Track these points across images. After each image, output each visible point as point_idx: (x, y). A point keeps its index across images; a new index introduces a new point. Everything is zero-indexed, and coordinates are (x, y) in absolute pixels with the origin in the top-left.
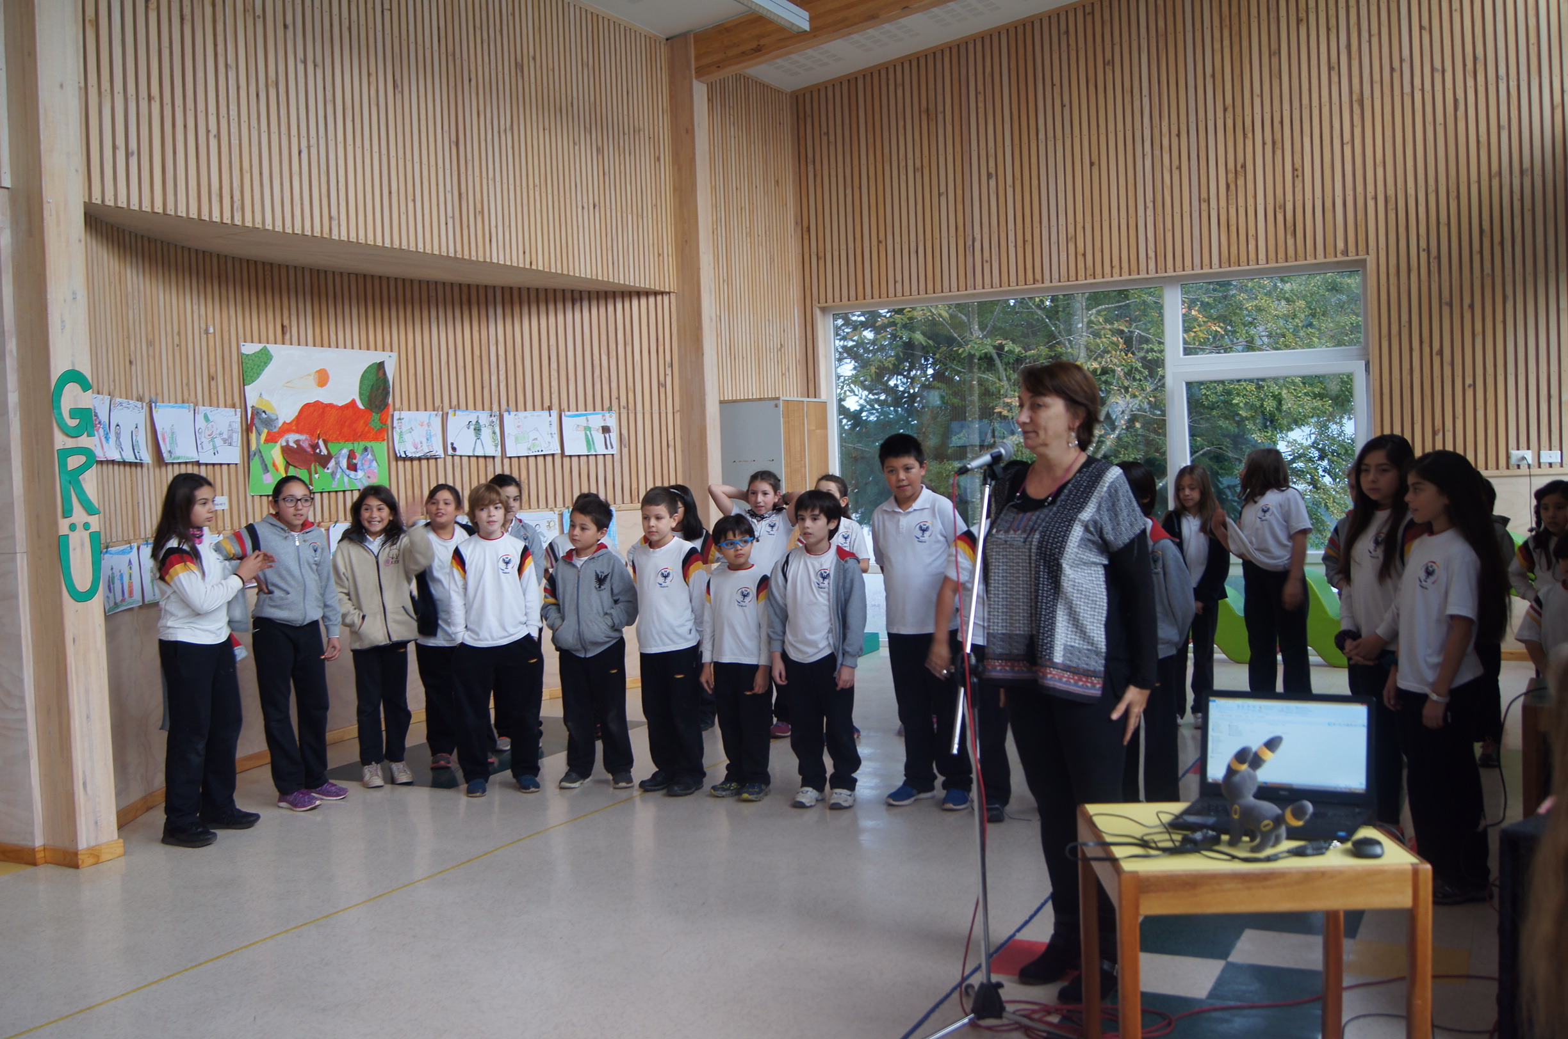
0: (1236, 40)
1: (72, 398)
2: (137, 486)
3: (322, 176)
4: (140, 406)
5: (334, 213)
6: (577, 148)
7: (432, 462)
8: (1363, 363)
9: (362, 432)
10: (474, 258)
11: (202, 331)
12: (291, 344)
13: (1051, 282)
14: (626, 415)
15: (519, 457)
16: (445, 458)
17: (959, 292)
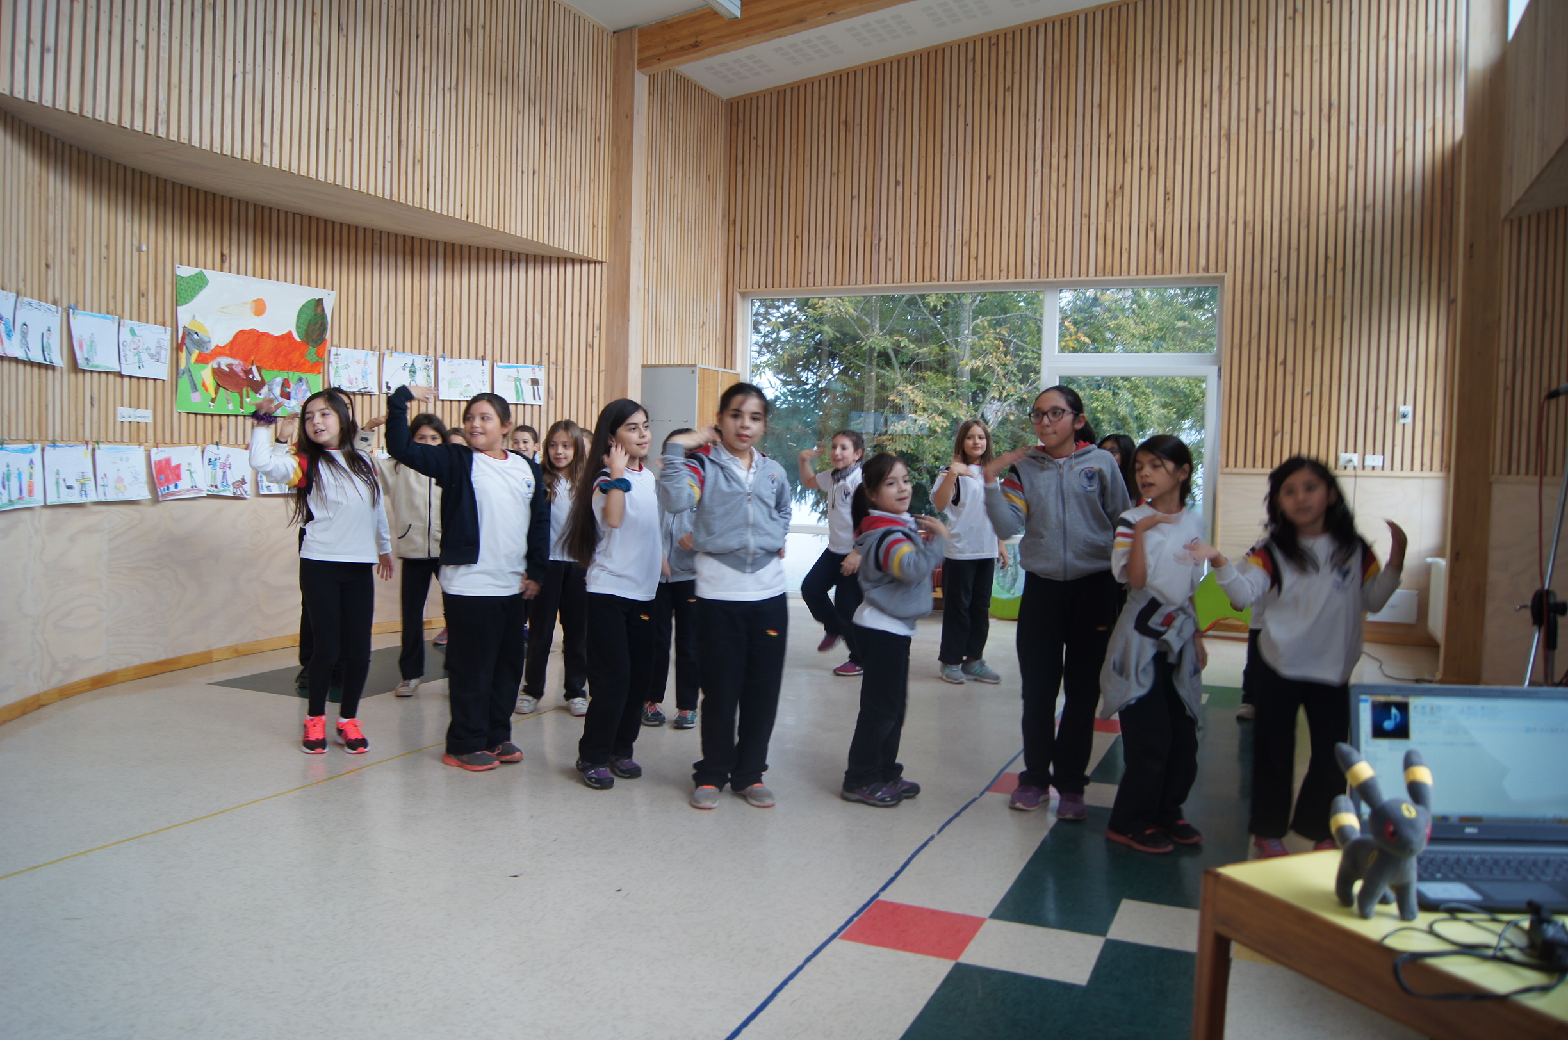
0: (1122, 75)
2: (47, 388)
3: (256, 103)
4: (55, 310)
5: (267, 140)
6: (520, 116)
7: (367, 398)
8: (1216, 368)
9: (298, 363)
10: (410, 204)
11: (134, 248)
12: (230, 272)
13: (946, 280)
14: (554, 370)
15: (451, 401)
16: (379, 396)
17: (864, 286)
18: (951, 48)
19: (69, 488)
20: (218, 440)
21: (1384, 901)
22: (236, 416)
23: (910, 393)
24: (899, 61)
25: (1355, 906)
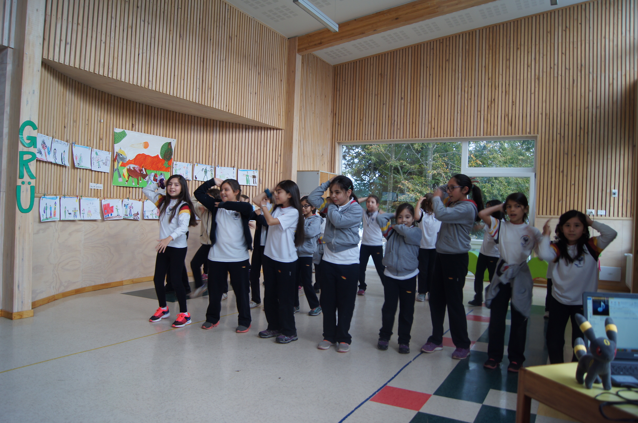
0: (494, 54)
1: (28, 132)
2: (63, 174)
3: (147, 65)
4: (67, 144)
5: (151, 79)
6: (250, 71)
8: (534, 174)
9: (160, 167)
10: (206, 105)
11: (98, 121)
12: (135, 131)
13: (421, 138)
14: (262, 172)
16: (192, 181)
17: (388, 140)
18: (424, 44)
19: (70, 214)
20: (128, 197)
21: (597, 382)
22: (136, 188)
23: (407, 184)
24: (403, 49)
25: (584, 384)
